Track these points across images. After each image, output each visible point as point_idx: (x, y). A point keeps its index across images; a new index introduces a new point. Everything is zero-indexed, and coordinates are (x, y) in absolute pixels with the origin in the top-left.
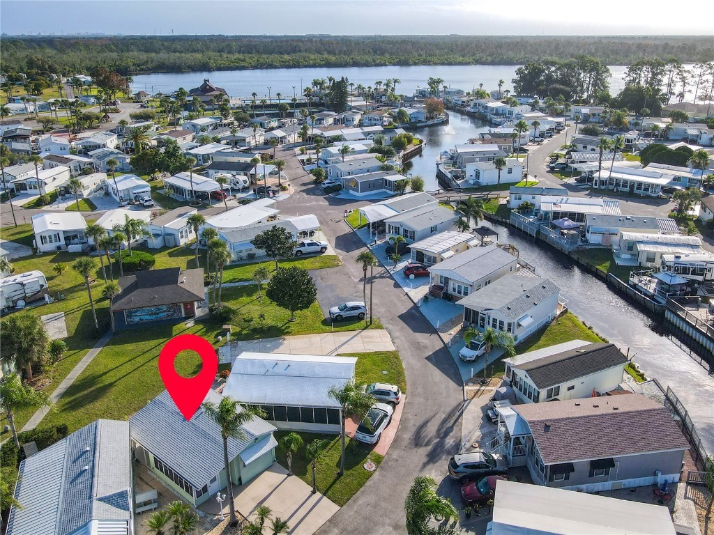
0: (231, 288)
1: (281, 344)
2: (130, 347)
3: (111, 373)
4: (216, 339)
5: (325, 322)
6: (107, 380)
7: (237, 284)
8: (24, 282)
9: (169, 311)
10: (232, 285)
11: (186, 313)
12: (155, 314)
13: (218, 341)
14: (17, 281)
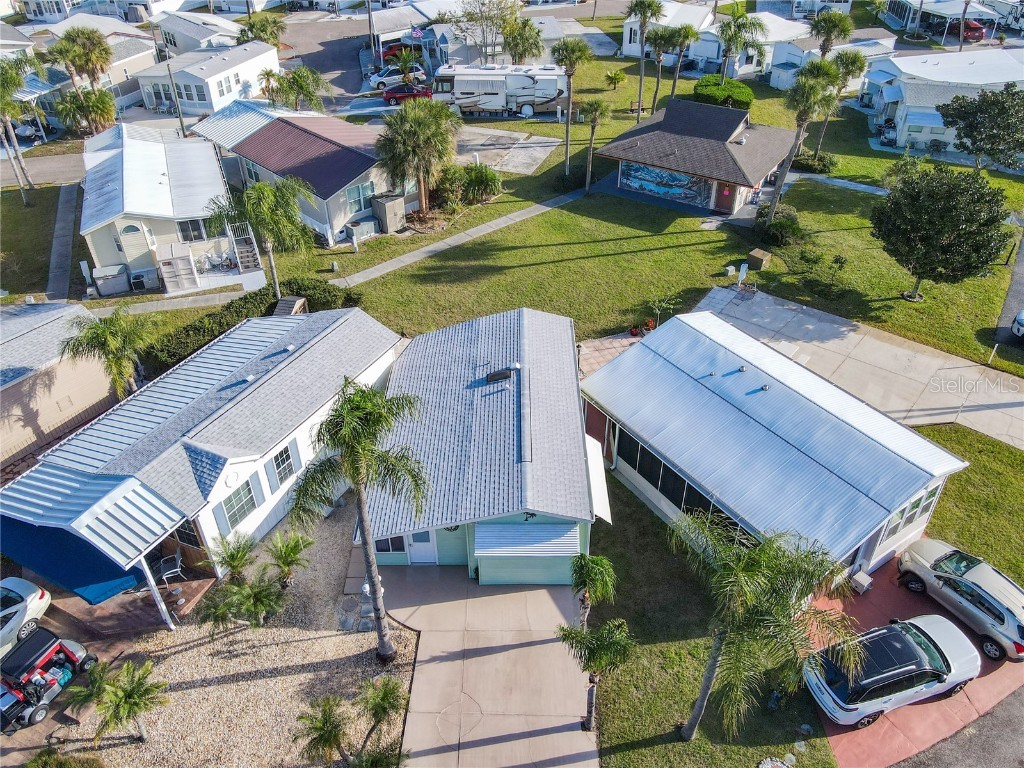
0: (844, 190)
1: (839, 335)
2: (586, 223)
3: (519, 252)
4: (722, 270)
5: (987, 336)
6: (504, 259)
7: (862, 187)
8: (537, 78)
9: (690, 188)
10: (852, 186)
11: (717, 204)
12: (665, 185)
13: (724, 274)
14: (530, 73)
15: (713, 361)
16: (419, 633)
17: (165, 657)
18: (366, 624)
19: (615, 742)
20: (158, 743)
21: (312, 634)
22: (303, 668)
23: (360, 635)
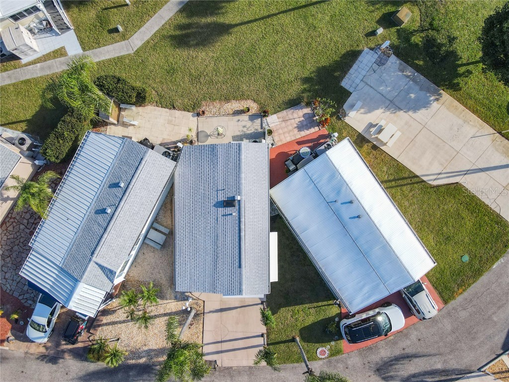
15: (339, 193)
16: (204, 302)
17: (116, 311)
18: (184, 297)
19: (272, 341)
20: (124, 341)
21: (165, 301)
22: (165, 315)
23: (183, 302)
